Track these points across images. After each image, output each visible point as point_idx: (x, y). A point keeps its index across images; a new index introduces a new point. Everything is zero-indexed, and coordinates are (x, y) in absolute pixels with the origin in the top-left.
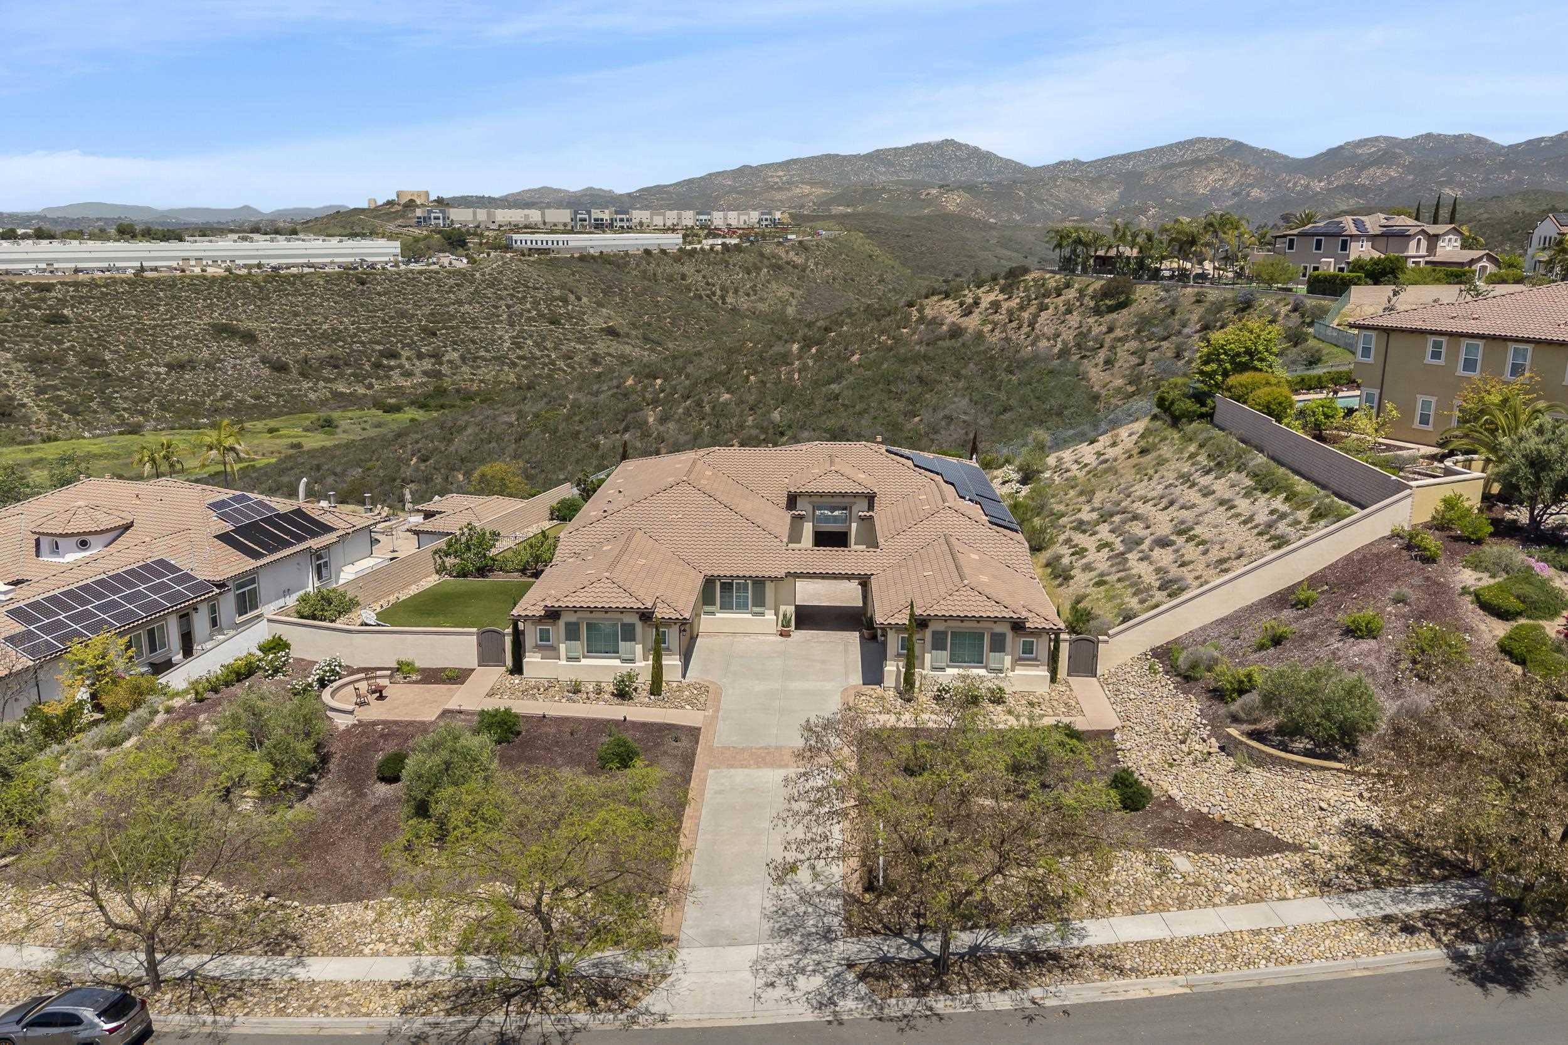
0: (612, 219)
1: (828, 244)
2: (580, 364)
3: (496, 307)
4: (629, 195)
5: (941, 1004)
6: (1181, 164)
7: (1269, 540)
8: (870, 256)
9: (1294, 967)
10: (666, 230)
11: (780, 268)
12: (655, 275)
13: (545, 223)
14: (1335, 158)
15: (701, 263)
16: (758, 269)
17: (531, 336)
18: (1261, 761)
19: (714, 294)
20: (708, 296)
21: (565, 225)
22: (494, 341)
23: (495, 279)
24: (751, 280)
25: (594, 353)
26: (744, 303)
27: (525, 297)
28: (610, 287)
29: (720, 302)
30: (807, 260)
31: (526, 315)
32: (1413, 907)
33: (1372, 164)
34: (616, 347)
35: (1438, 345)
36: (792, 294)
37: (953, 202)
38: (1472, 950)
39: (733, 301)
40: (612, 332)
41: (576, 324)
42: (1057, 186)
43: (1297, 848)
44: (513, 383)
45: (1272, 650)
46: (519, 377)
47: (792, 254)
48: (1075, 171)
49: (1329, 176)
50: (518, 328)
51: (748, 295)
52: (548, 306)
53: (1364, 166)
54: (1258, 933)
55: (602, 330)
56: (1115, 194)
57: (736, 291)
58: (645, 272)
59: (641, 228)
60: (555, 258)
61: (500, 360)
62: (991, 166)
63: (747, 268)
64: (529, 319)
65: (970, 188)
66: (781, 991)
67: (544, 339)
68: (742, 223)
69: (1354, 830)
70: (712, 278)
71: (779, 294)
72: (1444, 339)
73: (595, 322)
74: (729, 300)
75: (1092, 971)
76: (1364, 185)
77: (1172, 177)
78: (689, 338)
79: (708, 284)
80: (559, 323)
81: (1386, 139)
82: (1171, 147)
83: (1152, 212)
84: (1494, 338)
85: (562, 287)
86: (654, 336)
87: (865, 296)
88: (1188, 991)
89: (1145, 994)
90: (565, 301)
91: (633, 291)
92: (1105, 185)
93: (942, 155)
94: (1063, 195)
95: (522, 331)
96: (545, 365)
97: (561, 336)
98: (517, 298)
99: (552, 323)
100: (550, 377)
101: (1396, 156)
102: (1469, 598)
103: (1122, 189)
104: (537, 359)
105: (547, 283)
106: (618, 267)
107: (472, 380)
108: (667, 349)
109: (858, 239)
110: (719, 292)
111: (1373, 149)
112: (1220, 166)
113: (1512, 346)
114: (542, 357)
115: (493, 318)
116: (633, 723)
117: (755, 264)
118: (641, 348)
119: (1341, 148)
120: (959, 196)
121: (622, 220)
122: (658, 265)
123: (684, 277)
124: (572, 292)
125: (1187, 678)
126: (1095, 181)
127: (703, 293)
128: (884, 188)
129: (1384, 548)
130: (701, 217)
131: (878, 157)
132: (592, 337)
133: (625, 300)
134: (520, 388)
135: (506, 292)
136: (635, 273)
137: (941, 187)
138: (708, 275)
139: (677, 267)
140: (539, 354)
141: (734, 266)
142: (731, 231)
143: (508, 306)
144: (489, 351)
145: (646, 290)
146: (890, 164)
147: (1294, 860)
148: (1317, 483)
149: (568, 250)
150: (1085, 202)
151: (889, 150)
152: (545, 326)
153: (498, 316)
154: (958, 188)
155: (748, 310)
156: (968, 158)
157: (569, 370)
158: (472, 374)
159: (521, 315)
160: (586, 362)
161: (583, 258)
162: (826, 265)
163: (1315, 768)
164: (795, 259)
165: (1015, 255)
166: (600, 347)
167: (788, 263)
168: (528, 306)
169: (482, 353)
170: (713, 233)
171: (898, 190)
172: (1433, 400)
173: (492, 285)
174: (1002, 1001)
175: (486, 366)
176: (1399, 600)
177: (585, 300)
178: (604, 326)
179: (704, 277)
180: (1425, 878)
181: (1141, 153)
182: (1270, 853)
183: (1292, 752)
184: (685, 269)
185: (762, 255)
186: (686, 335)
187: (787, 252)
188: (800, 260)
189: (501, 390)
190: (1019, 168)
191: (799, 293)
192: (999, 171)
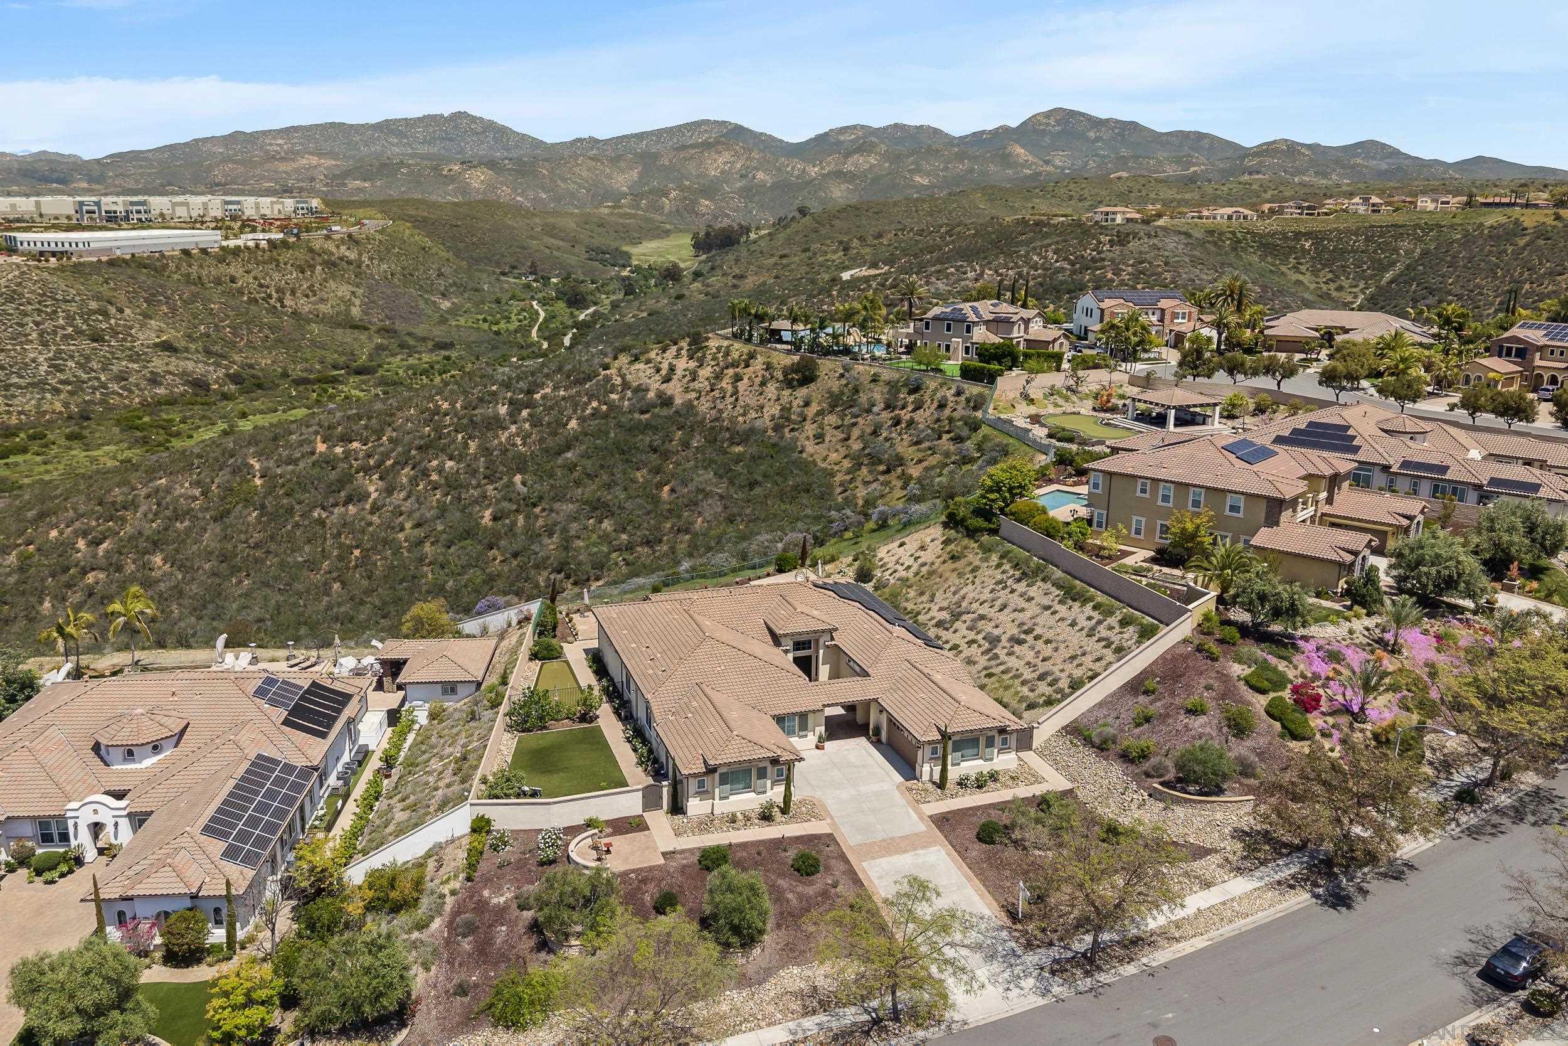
0: (127, 212)
1: (379, 237)
2: (137, 385)
3: (22, 325)
4: (98, 161)
5: (1103, 977)
6: (692, 146)
7: (1098, 641)
8: (424, 249)
9: (1250, 919)
10: (194, 223)
11: (334, 264)
12: (199, 278)
13: (41, 215)
14: (824, 144)
15: (248, 262)
16: (312, 267)
17: (72, 357)
18: (1178, 801)
19: (270, 296)
20: (263, 299)
21: (69, 218)
22: (26, 364)
23: (14, 291)
24: (307, 279)
25: (152, 372)
26: (305, 306)
27: (55, 312)
28: (153, 295)
29: (278, 305)
30: (360, 254)
31: (61, 332)
32: (1286, 873)
33: (855, 151)
34: (176, 364)
35: (1143, 484)
36: (353, 293)
37: (477, 179)
38: (1320, 891)
39: (293, 303)
40: (168, 347)
41: (124, 340)
42: (578, 165)
43: (1216, 851)
44: (61, 413)
45: (1146, 726)
46: (66, 405)
47: (343, 248)
48: (592, 149)
49: (821, 162)
50: (53, 348)
51: (307, 296)
52: (85, 321)
53: (848, 155)
54: (1224, 903)
55: (156, 345)
56: (634, 174)
57: (293, 293)
58: (188, 275)
59: (164, 222)
60: (80, 264)
61: (39, 385)
62: (508, 140)
63: (299, 266)
64: (66, 337)
65: (492, 164)
66: (1015, 992)
67: (88, 359)
68: (276, 212)
69: (1239, 834)
70: (264, 279)
71: (340, 294)
72: (1148, 482)
73: (146, 336)
74: (287, 302)
75: (1163, 942)
76: (850, 172)
77: (686, 159)
78: (254, 348)
79: (261, 286)
80: (103, 340)
81: (863, 127)
82: (679, 128)
83: (673, 194)
84: (1181, 484)
85: (98, 298)
86: (217, 348)
87: (427, 292)
88: (1210, 942)
89: (1193, 949)
90: (106, 314)
91: (181, 298)
92: (623, 164)
93: (456, 127)
94: (585, 174)
95: (59, 352)
96: (95, 389)
97: (108, 355)
98: (47, 313)
99: (95, 340)
100: (103, 402)
101: (873, 145)
102: (1242, 683)
103: (640, 169)
104: (84, 382)
105: (79, 295)
106: (156, 270)
107: (8, 412)
108: (234, 362)
109: (406, 230)
110: (275, 295)
111: (853, 137)
112: (728, 149)
113: (1192, 489)
114: (90, 379)
115: (19, 337)
116: (790, 838)
117: (306, 261)
118: (205, 363)
119: (826, 134)
120: (483, 173)
121: (139, 212)
122: (201, 266)
123: (233, 280)
124: (111, 304)
125: (1101, 747)
126: (616, 160)
127: (258, 296)
128: (402, 162)
129: (1182, 650)
130: (230, 207)
131: (387, 128)
132: (145, 354)
133: (174, 310)
134: (70, 418)
135: (30, 307)
136: (176, 277)
137: (463, 163)
138: (259, 276)
139: (222, 268)
140: (85, 376)
141: (285, 264)
142: (268, 223)
143: (37, 324)
144: (22, 377)
145: (194, 297)
146: (401, 135)
147: (1216, 859)
148: (1112, 597)
149: (91, 253)
150: (607, 182)
151: (400, 120)
152: (86, 345)
153: (26, 335)
154: (481, 164)
155: (310, 312)
156: (484, 132)
157: (126, 393)
158: (7, 405)
159: (55, 333)
160: (143, 384)
161: (112, 263)
162: (381, 260)
163: (1208, 802)
164: (347, 254)
165: (561, 243)
166: (158, 363)
167: (341, 259)
168: (61, 322)
169: (15, 380)
170: (248, 225)
171: (417, 164)
172: (1143, 520)
173: (11, 300)
174: (1130, 969)
175: (23, 395)
176: (1208, 688)
177: (128, 311)
178: (158, 340)
179: (255, 278)
180: (1282, 855)
181: (652, 133)
182: (1205, 856)
183: (1190, 794)
184: (232, 270)
185: (311, 250)
186: (250, 345)
187: (338, 247)
188: (352, 255)
189: (48, 421)
190: (538, 144)
191: (360, 291)
192: (516, 146)
